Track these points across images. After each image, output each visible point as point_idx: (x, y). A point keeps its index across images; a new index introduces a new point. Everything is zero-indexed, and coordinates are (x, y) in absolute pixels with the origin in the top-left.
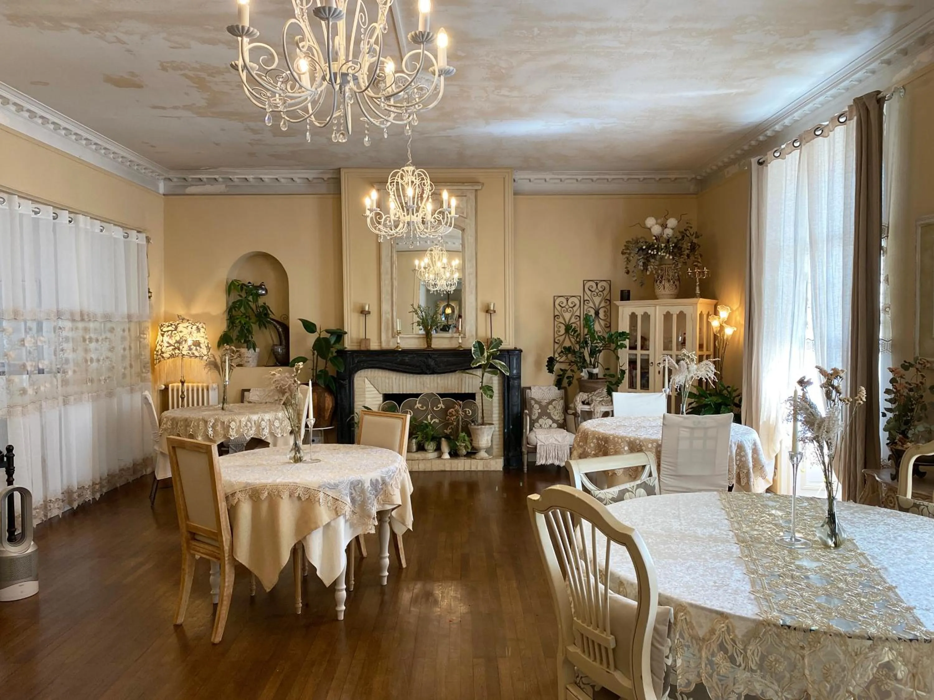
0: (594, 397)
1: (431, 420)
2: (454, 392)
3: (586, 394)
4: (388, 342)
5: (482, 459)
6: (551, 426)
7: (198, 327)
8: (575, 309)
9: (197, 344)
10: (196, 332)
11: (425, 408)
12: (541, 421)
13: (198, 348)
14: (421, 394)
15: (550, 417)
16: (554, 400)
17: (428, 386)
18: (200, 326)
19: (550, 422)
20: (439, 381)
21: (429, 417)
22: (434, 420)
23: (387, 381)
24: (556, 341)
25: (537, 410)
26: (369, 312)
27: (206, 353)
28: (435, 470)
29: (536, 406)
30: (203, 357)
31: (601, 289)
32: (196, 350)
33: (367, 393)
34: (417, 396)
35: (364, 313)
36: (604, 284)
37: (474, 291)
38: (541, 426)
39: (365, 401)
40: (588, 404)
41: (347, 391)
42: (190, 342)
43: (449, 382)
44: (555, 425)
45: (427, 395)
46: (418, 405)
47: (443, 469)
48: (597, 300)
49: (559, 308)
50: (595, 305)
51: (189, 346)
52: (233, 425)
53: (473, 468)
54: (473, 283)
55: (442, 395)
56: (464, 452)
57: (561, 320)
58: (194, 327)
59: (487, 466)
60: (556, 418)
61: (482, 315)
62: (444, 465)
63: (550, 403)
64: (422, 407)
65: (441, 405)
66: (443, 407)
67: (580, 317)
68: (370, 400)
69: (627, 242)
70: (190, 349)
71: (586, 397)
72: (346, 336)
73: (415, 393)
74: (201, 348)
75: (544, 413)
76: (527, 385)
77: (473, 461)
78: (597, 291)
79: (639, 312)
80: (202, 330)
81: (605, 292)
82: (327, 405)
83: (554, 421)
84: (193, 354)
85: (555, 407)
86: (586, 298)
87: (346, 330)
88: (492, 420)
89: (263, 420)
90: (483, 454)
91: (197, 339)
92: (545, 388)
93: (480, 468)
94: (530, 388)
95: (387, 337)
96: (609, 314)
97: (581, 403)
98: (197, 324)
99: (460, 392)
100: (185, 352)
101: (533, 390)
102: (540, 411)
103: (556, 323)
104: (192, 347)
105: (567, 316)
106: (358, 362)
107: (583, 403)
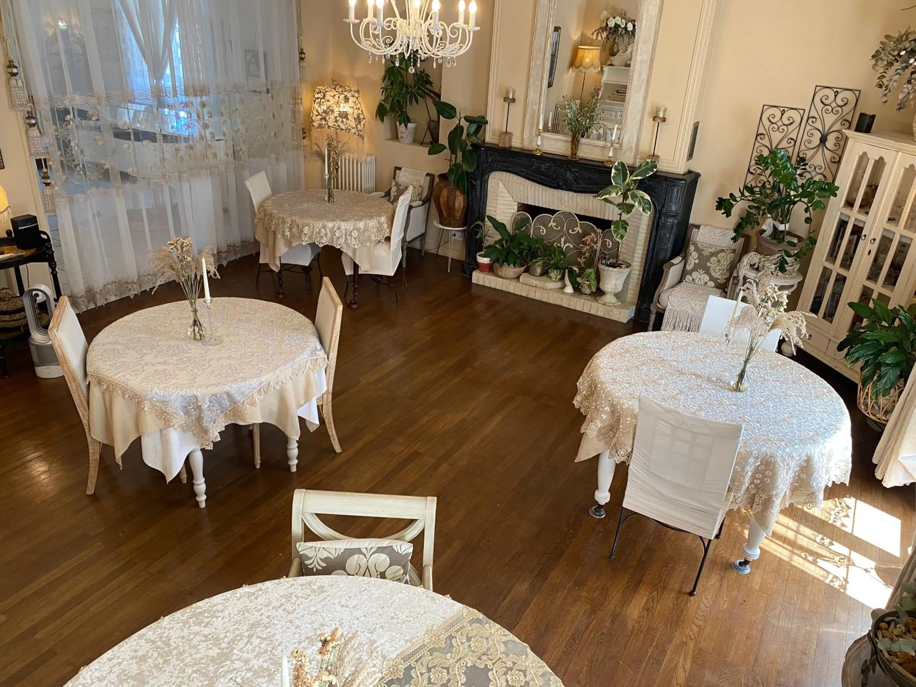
0: (767, 264)
1: (565, 243)
2: (595, 216)
3: (759, 256)
4: (531, 142)
5: (604, 304)
6: (706, 283)
7: (346, 96)
8: (791, 128)
9: (344, 115)
10: (343, 102)
11: (559, 228)
12: (695, 274)
13: (344, 120)
14: (558, 211)
15: (708, 272)
16: (723, 251)
17: (566, 203)
18: (349, 95)
19: (707, 278)
20: (579, 200)
21: (563, 240)
22: (567, 244)
23: (522, 188)
24: (751, 170)
25: (693, 259)
26: (513, 100)
27: (354, 126)
28: (551, 302)
29: (695, 255)
30: (350, 130)
31: (841, 103)
32: (342, 122)
33: (499, 198)
34: (553, 212)
35: (510, 100)
36: (849, 95)
37: (643, 88)
38: (693, 280)
39: (496, 207)
40: (757, 269)
41: (478, 193)
42: (336, 114)
43: (591, 204)
44: (712, 284)
45: (564, 213)
46: (552, 224)
47: (560, 304)
48: (830, 119)
49: (766, 123)
50: (824, 127)
51: (336, 118)
52: (306, 230)
53: (593, 312)
54: (644, 76)
55: (582, 218)
56: (588, 291)
57: (766, 142)
58: (342, 97)
59: (609, 314)
60: (716, 275)
61: (648, 122)
62: (562, 300)
63: (714, 254)
64: (556, 227)
65: (578, 229)
66: (580, 232)
67: (795, 142)
68: (502, 206)
69: (887, 37)
70: (336, 121)
71: (757, 261)
72: (488, 126)
73: (551, 208)
74: (348, 119)
75: (702, 266)
76: (697, 223)
77: (595, 305)
78: (834, 105)
79: (874, 155)
80: (351, 100)
81: (846, 109)
82: (457, 205)
83: (712, 278)
84: (339, 126)
85: (719, 261)
86: (813, 113)
87: (488, 119)
88: (633, 260)
89: (339, 228)
90: (609, 299)
91: (345, 110)
92: (718, 231)
93: (600, 314)
94: (698, 227)
95: (531, 135)
96: (842, 143)
97: (748, 267)
98: (346, 94)
99: (602, 217)
100: (331, 124)
101: (701, 230)
102: (697, 261)
103: (757, 144)
104: (338, 118)
105: (776, 137)
106: (492, 161)
107: (752, 266)
